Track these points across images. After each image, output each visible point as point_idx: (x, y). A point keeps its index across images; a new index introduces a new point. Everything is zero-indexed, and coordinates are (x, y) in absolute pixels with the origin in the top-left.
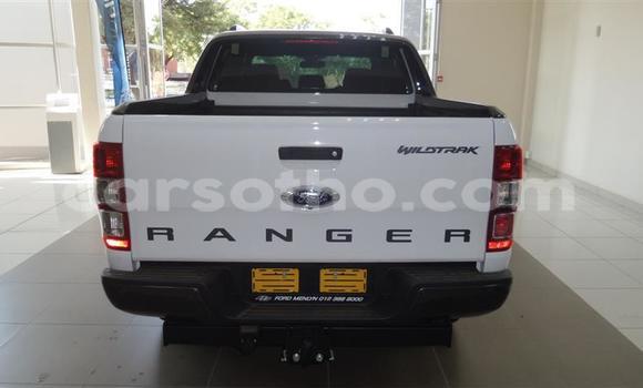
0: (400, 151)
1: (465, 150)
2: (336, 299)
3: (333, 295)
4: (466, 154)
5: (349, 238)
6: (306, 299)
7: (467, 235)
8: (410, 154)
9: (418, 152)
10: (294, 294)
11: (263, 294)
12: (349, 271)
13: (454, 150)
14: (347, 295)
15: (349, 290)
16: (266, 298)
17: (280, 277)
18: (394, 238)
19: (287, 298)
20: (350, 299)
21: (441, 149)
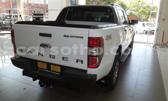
0: (64, 36)
1: (80, 37)
2: (54, 73)
3: (54, 71)
4: (80, 39)
5: (54, 58)
6: (48, 71)
7: (82, 62)
8: (66, 37)
9: (68, 37)
10: (45, 69)
11: (40, 68)
12: (56, 66)
13: (77, 37)
14: (56, 72)
15: (57, 71)
16: (40, 69)
17: (43, 65)
18: (64, 59)
19: (44, 70)
20: (57, 73)
21: (74, 36)
